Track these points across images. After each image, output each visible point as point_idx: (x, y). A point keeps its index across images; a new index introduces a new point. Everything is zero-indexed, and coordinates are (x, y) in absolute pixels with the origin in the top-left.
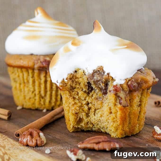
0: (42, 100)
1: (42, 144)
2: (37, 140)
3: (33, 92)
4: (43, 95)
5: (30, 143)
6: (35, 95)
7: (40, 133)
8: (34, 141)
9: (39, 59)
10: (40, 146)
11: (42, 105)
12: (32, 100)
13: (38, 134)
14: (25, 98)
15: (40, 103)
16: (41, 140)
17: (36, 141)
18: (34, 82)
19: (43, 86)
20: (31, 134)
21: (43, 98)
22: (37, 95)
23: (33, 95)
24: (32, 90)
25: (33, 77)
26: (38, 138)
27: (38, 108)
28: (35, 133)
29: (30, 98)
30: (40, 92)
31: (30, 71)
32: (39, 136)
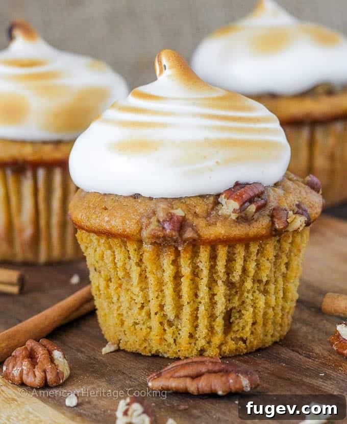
0: (169, 331)
1: (60, 380)
2: (45, 371)
3: (142, 307)
4: (171, 316)
5: (29, 380)
6: (149, 315)
7: (53, 350)
8: (39, 374)
9: (154, 213)
10: (55, 385)
11: (169, 345)
12: (142, 331)
13: (50, 353)
14: (122, 323)
15: (163, 340)
16: (57, 369)
17: (43, 374)
18: (143, 277)
19: (169, 291)
20: (31, 356)
21: (170, 324)
22: (152, 315)
23: (143, 313)
24: (140, 300)
25: (140, 263)
26: (48, 367)
27: (157, 351)
28: (41, 353)
29: (136, 324)
30: (162, 307)
31: (132, 247)
32: (52, 360)
